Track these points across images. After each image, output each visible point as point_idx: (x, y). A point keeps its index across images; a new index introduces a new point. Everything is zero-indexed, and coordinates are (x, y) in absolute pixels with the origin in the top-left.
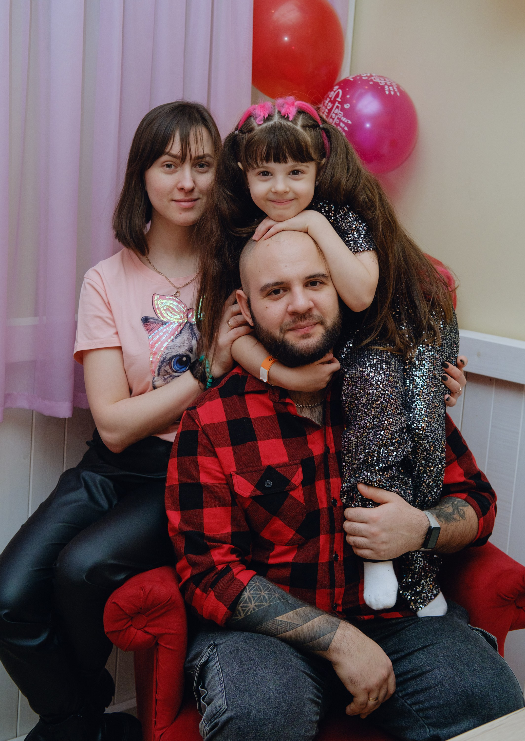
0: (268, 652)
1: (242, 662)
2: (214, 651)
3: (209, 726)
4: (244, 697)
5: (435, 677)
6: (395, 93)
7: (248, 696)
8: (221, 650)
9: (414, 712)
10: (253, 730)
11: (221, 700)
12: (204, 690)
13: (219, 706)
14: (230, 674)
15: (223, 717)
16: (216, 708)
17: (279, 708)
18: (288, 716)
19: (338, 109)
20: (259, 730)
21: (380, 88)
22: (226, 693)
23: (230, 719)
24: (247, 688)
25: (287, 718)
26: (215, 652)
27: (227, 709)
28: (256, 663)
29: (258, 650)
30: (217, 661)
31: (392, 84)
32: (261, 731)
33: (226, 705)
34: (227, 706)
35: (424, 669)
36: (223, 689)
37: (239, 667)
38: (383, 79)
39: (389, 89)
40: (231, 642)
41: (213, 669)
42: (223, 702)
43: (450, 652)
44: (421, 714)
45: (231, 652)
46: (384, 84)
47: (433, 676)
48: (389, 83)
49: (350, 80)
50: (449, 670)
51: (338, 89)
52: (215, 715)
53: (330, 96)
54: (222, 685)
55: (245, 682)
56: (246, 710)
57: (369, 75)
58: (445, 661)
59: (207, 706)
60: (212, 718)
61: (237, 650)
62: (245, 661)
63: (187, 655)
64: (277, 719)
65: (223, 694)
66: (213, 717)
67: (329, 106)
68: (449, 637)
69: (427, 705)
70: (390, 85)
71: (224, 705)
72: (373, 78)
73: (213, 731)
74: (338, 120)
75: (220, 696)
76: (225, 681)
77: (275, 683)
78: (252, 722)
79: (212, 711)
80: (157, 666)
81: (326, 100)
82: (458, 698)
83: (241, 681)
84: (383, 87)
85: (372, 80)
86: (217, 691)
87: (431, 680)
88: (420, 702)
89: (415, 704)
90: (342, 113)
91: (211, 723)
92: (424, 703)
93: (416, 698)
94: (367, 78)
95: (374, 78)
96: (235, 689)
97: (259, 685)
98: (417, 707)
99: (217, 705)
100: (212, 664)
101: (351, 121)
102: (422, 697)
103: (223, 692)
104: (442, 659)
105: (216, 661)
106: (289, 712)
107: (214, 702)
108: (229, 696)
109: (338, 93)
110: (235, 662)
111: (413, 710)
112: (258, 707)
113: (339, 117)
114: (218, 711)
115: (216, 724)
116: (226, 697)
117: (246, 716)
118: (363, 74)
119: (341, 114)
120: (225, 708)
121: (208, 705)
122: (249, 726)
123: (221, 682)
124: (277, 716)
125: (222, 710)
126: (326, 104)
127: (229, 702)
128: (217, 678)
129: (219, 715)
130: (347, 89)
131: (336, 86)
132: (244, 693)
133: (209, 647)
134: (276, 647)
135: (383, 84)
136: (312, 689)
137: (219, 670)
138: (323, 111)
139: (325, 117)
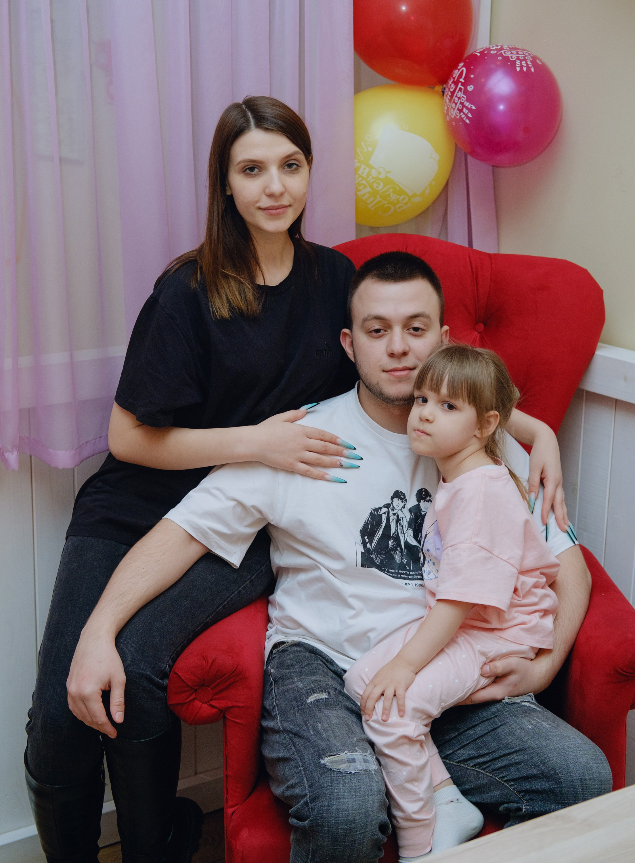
6: (529, 68)
19: (461, 92)
21: (509, 64)
31: (526, 58)
38: (516, 52)
48: (521, 57)
49: (477, 55)
51: (462, 67)
53: (454, 76)
57: (499, 47)
67: (452, 88)
74: (460, 105)
81: (450, 80)
84: (514, 63)
85: (501, 55)
94: (496, 52)
95: (504, 52)
101: (475, 106)
109: (462, 71)
113: (462, 101)
118: (493, 47)
119: (464, 98)
126: (449, 85)
130: (472, 67)
131: (461, 63)
135: (514, 59)
138: (446, 93)
139: (448, 101)
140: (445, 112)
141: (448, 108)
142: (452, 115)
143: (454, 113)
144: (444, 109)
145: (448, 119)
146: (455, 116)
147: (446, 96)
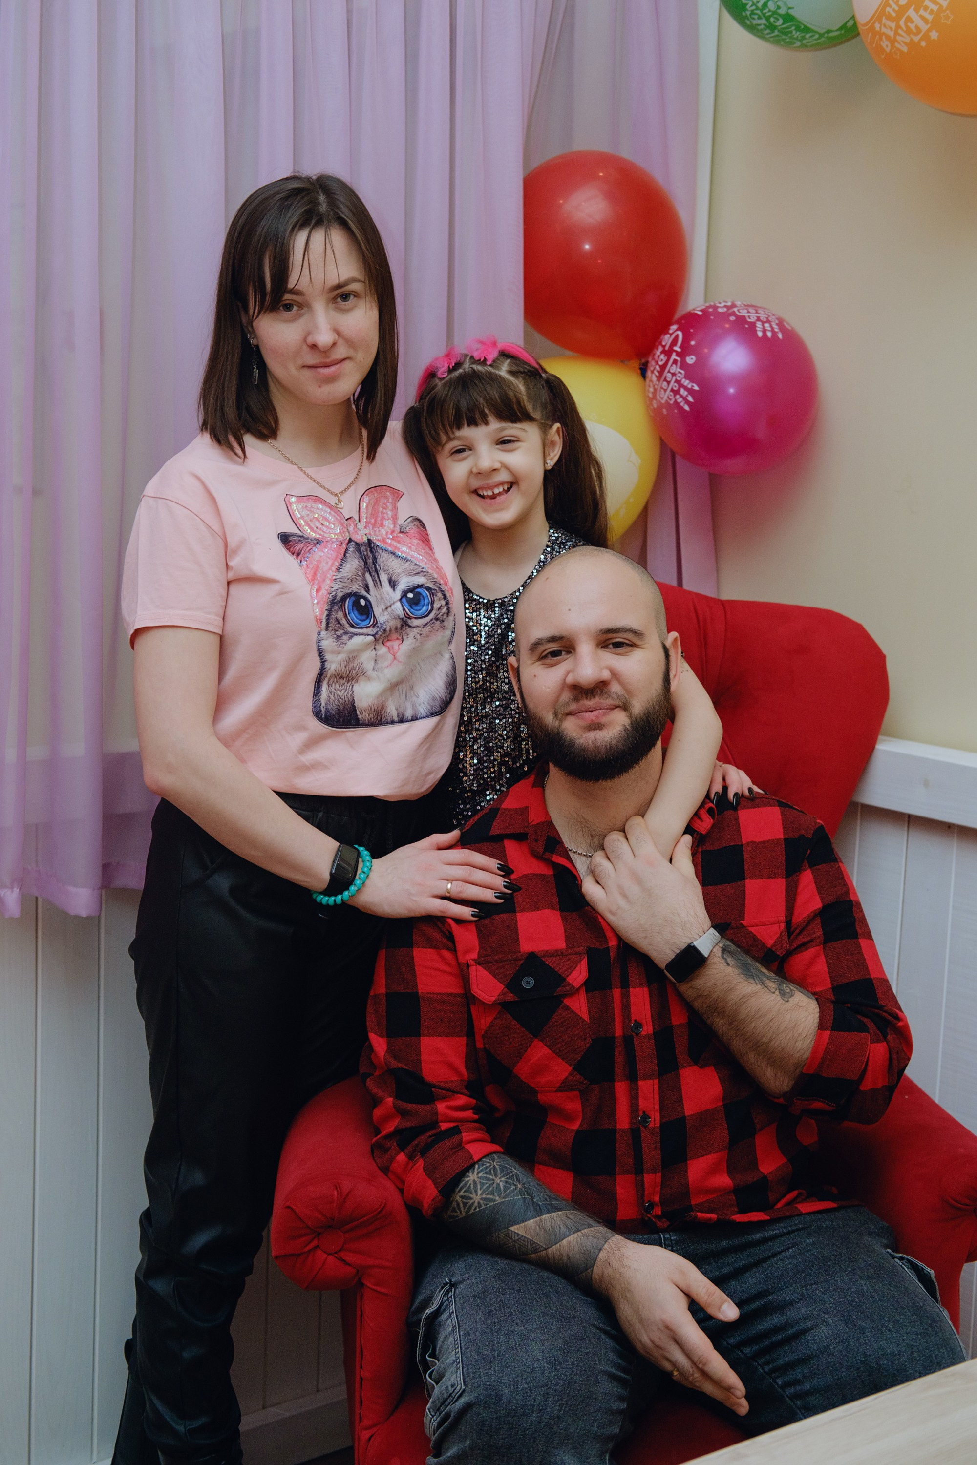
0: (536, 1294)
1: (491, 1311)
2: (450, 1295)
3: (437, 1418)
4: (490, 1369)
5: (820, 1339)
6: (774, 333)
7: (497, 1368)
8: (461, 1293)
9: (788, 1399)
10: (506, 1424)
11: (455, 1375)
12: (434, 1360)
13: (452, 1386)
14: (471, 1332)
15: (457, 1403)
16: (447, 1388)
17: (549, 1388)
18: (566, 1401)
19: (677, 365)
20: (516, 1425)
21: (747, 326)
22: (462, 1364)
23: (468, 1407)
24: (496, 1354)
25: (563, 1404)
26: (451, 1297)
27: (464, 1390)
28: (514, 1313)
29: (519, 1291)
30: (453, 1312)
31: (770, 319)
32: (520, 1426)
33: (462, 1383)
34: (464, 1385)
35: (802, 1326)
36: (458, 1358)
37: (486, 1319)
38: (754, 311)
39: (764, 327)
40: (476, 1279)
41: (447, 1325)
42: (459, 1379)
43: (845, 1297)
44: (799, 1403)
45: (475, 1296)
46: (756, 318)
47: (816, 1338)
48: (763, 317)
49: (697, 314)
50: (842, 1327)
51: (677, 330)
52: (446, 1400)
53: (664, 343)
54: (457, 1351)
55: (494, 1345)
56: (494, 1390)
57: (729, 304)
58: (835, 1311)
59: (435, 1385)
60: (441, 1406)
61: (485, 1292)
62: (496, 1310)
63: (412, 1302)
64: (546, 1406)
65: (458, 1366)
66: (443, 1403)
67: (662, 360)
68: (846, 1271)
69: (807, 1386)
70: (765, 320)
71: (459, 1383)
72: (735, 309)
73: (442, 1428)
74: (676, 384)
75: (453, 1369)
76: (462, 1345)
77: (543, 1345)
78: (503, 1410)
79: (442, 1394)
80: (361, 1322)
81: (657, 349)
82: (854, 1374)
83: (487, 1343)
84: (753, 325)
85: (734, 314)
86: (449, 1361)
87: (812, 1344)
88: (797, 1382)
89: (788, 1385)
90: (683, 372)
91: (440, 1414)
92: (803, 1383)
93: (790, 1376)
94: (725, 309)
95: (738, 311)
96: (476, 1357)
97: (516, 1349)
98: (792, 1390)
99: (449, 1383)
100: (446, 1316)
101: (698, 386)
102: (798, 1373)
103: (459, 1362)
104: (831, 1307)
105: (451, 1311)
106: (568, 1394)
107: (444, 1379)
108: (468, 1369)
109: (677, 336)
110: (480, 1313)
111: (787, 1395)
112: (514, 1386)
113: (679, 379)
114: (451, 1395)
115: (447, 1416)
116: (463, 1370)
117: (494, 1400)
118: (720, 303)
119: (681, 374)
120: (461, 1388)
121: (437, 1384)
122: (500, 1416)
123: (457, 1346)
124: (546, 1402)
125: (456, 1391)
126: (656, 357)
127: (467, 1379)
128: (451, 1339)
129: (452, 1401)
130: (692, 330)
131: (673, 324)
132: (491, 1362)
133: (442, 1288)
134: (551, 1286)
135: (752, 320)
136: (612, 1356)
137: (455, 1326)
138: (652, 369)
139: (654, 379)
140: (651, 395)
141: (655, 390)
142: (662, 398)
143: (665, 396)
144: (649, 391)
145: (655, 406)
146: (667, 401)
147: (652, 372)
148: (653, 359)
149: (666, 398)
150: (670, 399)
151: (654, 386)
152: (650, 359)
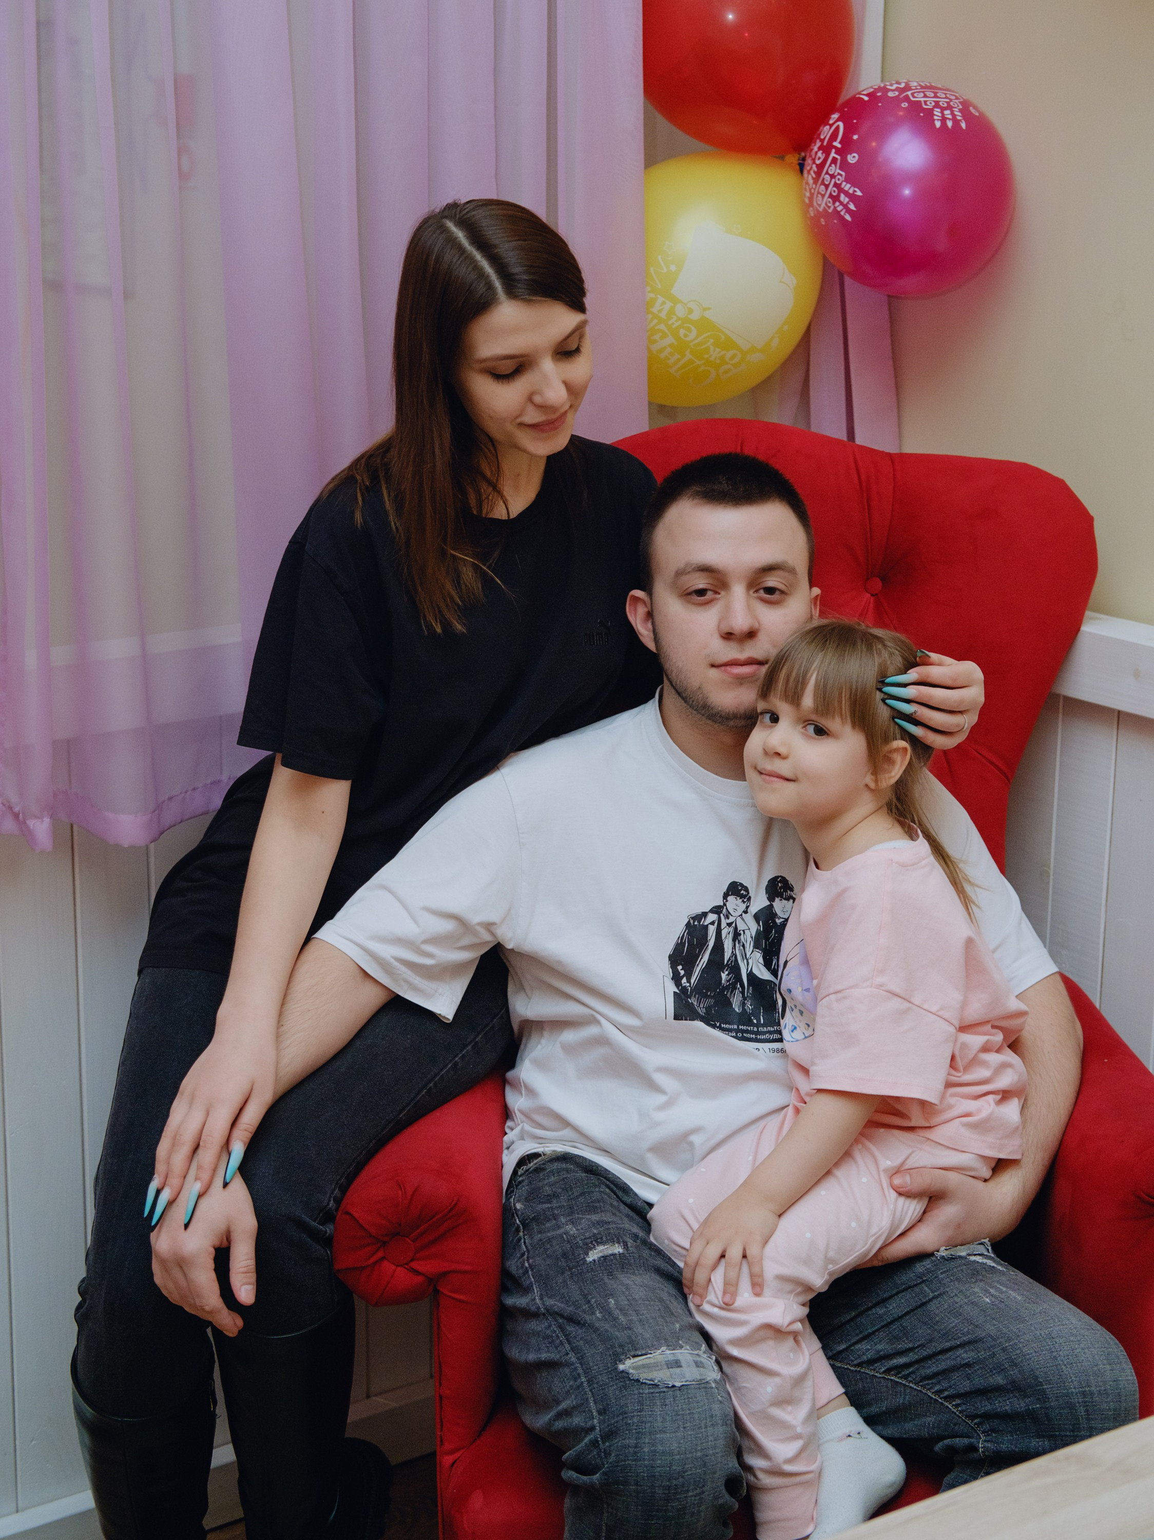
6: (956, 122)
19: (836, 164)
21: (922, 114)
31: (951, 104)
39: (943, 115)
46: (933, 103)
48: (943, 102)
49: (861, 99)
51: (836, 121)
67: (819, 158)
70: (945, 105)
72: (908, 93)
74: (835, 189)
85: (906, 98)
90: (843, 173)
95: (912, 94)
101: (861, 190)
109: (838, 128)
118: (891, 85)
119: (840, 176)
130: (855, 121)
135: (929, 106)
138: (808, 168)
139: (811, 181)
140: (807, 201)
141: (812, 195)
142: (820, 205)
143: (823, 203)
144: (805, 196)
145: (812, 215)
146: (824, 208)
147: (809, 172)
148: (810, 156)
149: (823, 205)
150: (829, 207)
151: (810, 190)
152: (808, 155)
